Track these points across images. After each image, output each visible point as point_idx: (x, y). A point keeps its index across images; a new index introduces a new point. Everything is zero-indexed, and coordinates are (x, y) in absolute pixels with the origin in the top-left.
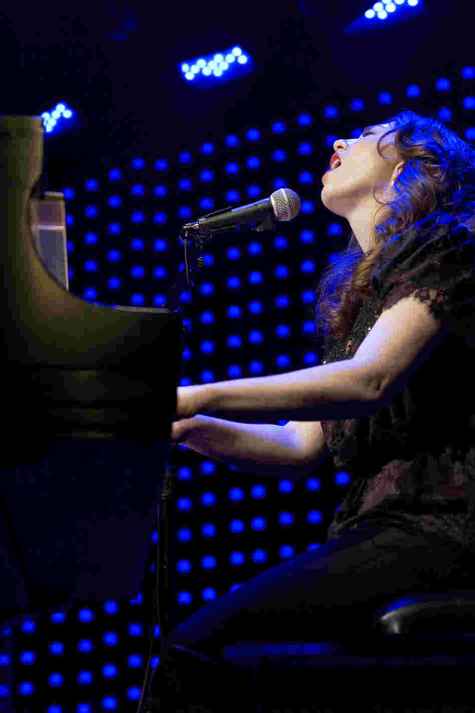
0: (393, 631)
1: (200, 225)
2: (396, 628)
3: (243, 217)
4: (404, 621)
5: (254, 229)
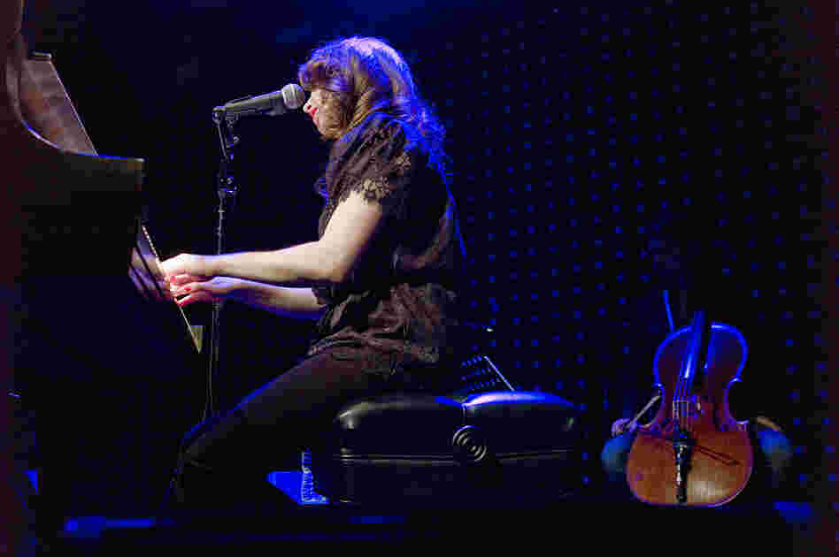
0: (347, 426)
1: (227, 108)
2: (350, 424)
3: (257, 104)
4: (363, 420)
5: (268, 114)
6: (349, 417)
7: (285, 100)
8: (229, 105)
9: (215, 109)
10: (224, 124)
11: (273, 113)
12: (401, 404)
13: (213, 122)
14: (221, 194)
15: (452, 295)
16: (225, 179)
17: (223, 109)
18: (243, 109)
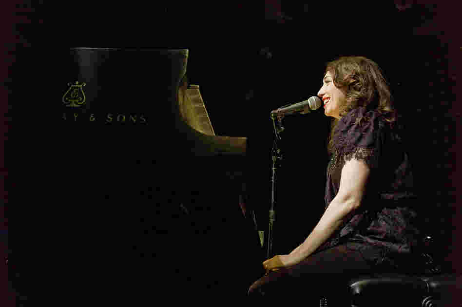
0: (356, 292)
1: (278, 111)
2: (357, 291)
3: (296, 108)
4: (362, 287)
5: (301, 113)
6: (356, 286)
7: (310, 106)
8: (279, 109)
9: (272, 112)
10: (276, 120)
11: (303, 113)
12: (386, 279)
13: (271, 119)
14: (274, 158)
15: (413, 214)
16: (276, 151)
17: (277, 111)
18: (287, 110)
